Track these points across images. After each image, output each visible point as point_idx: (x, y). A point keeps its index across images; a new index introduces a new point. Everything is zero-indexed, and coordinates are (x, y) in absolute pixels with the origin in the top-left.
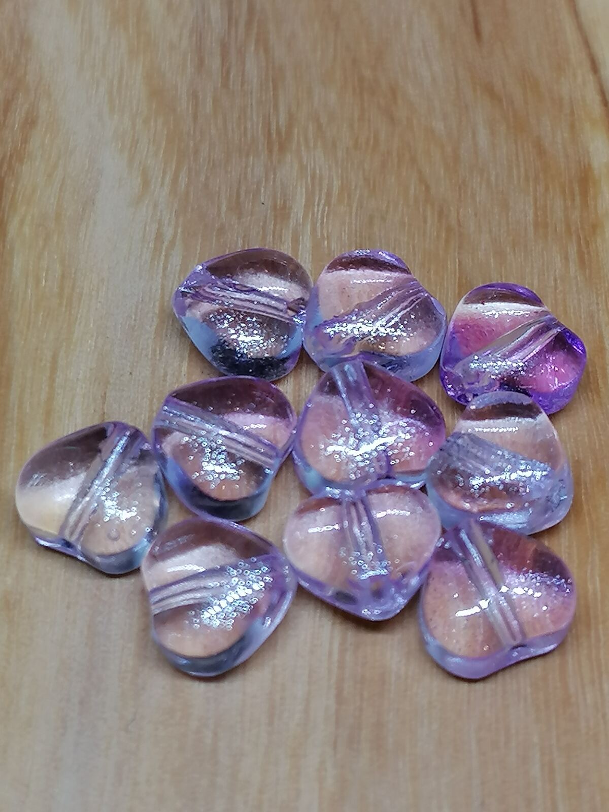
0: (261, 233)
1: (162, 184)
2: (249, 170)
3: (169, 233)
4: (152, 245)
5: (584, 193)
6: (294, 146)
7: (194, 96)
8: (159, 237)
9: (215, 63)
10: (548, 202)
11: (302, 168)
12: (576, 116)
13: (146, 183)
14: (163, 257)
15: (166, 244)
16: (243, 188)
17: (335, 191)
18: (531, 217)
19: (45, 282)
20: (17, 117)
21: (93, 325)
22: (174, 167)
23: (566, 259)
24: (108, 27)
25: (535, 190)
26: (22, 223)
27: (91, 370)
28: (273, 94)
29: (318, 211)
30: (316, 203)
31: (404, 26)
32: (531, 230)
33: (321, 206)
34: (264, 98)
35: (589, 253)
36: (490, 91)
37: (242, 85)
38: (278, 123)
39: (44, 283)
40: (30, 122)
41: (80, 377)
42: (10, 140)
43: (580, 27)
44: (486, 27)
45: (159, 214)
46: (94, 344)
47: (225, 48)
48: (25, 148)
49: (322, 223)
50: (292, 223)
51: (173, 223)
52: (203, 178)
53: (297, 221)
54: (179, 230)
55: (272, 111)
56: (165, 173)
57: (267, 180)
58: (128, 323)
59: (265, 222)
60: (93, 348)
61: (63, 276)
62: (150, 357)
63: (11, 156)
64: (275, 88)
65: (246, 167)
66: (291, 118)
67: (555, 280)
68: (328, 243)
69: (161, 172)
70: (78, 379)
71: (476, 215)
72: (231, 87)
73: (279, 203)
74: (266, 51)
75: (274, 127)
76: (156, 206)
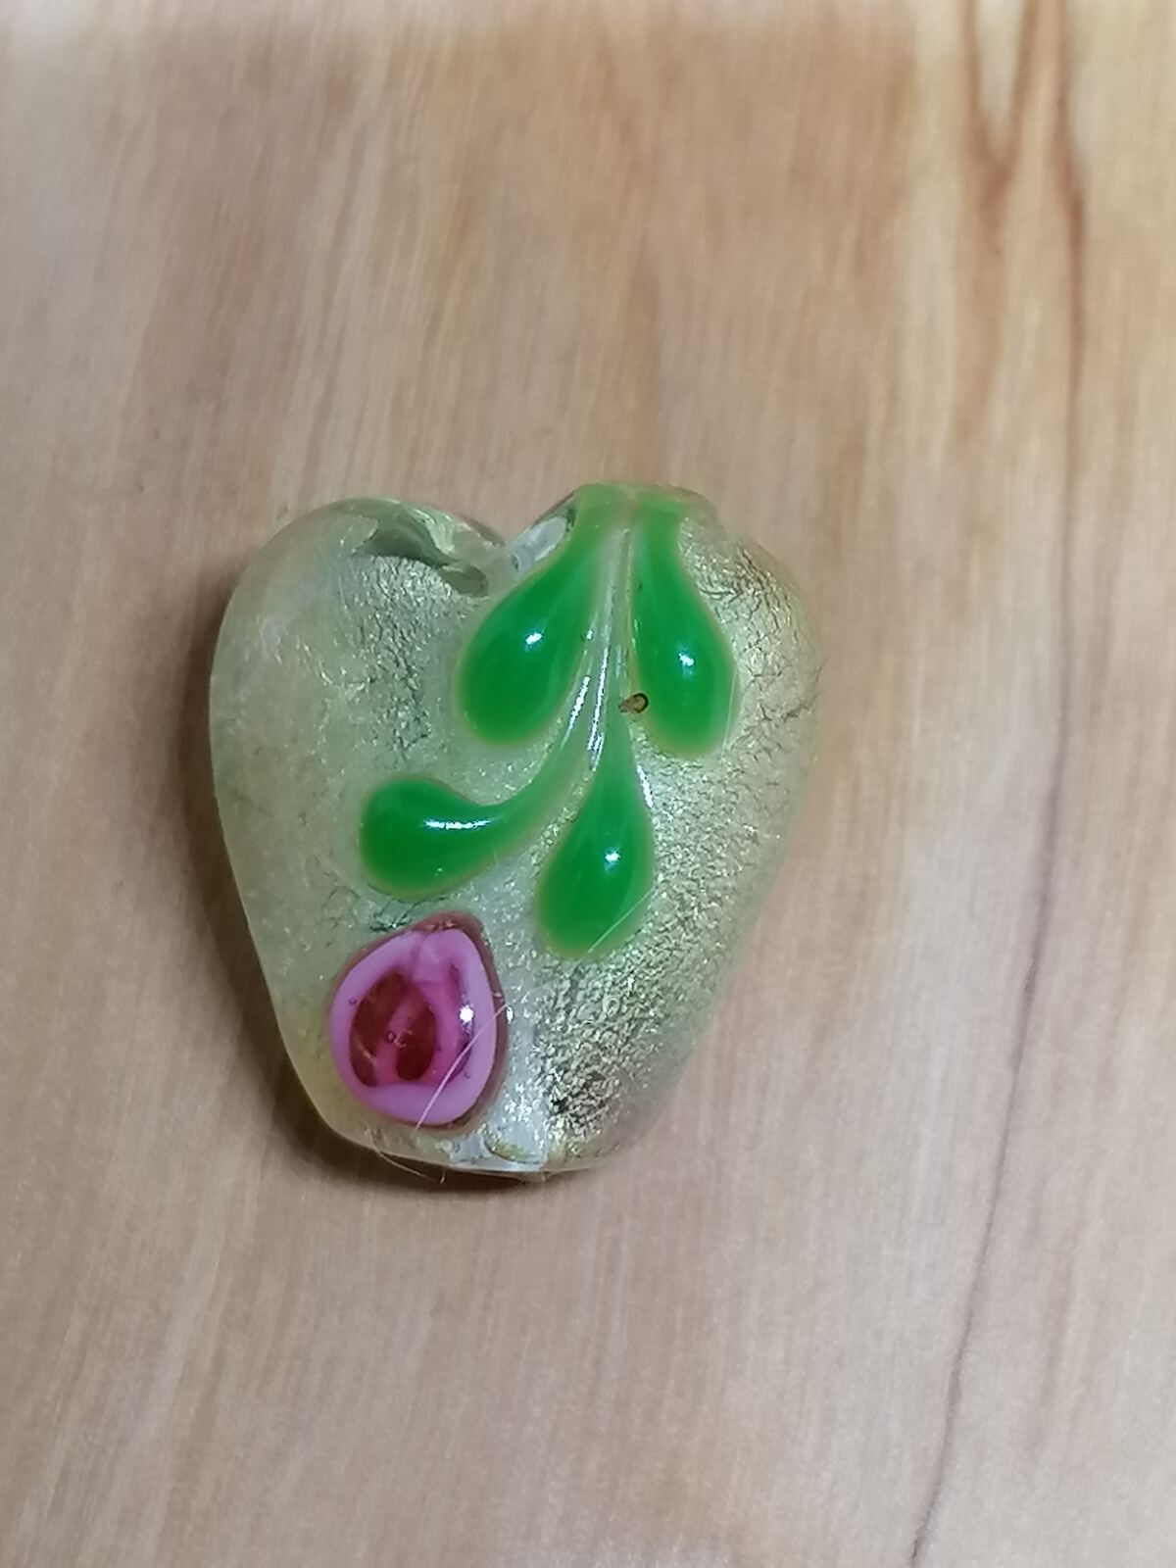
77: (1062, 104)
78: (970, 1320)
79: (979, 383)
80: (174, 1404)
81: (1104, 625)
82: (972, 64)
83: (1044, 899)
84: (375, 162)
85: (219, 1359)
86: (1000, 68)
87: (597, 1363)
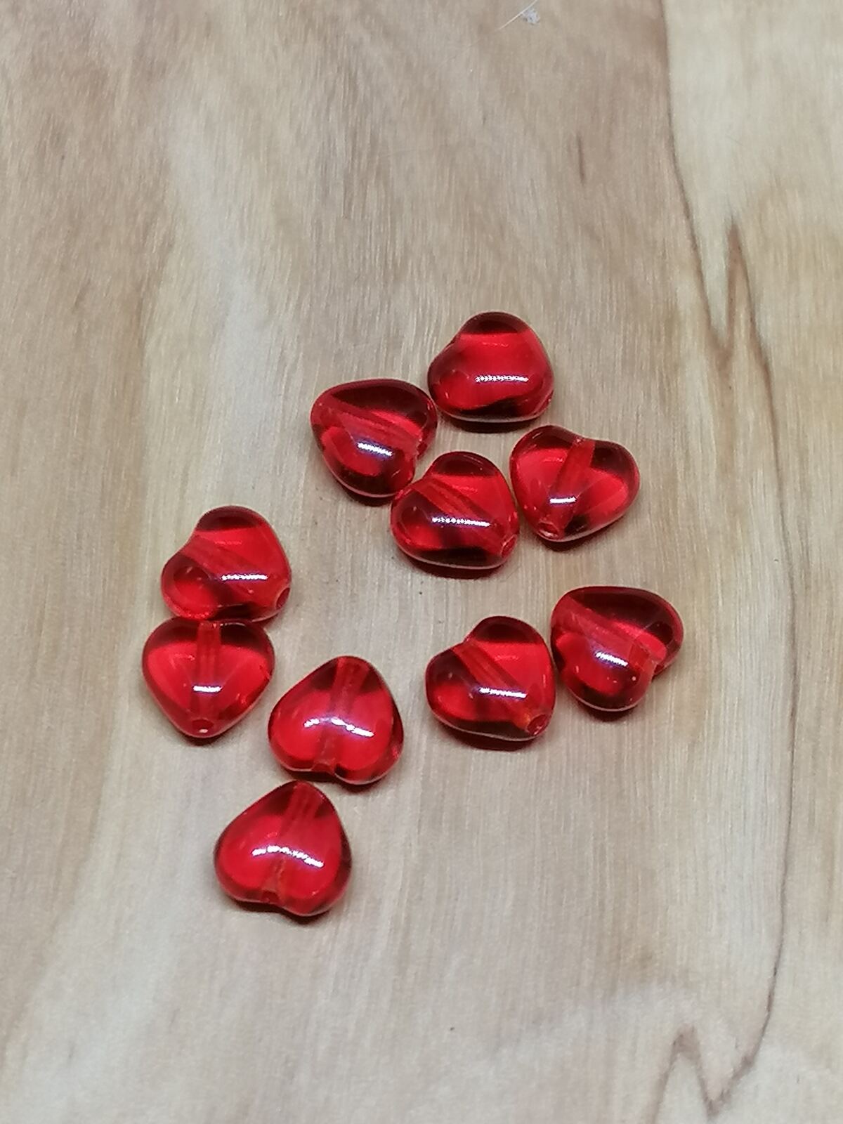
0: (375, 359)
1: (287, 310)
2: (366, 299)
3: (290, 356)
4: (275, 368)
5: (669, 333)
6: (408, 277)
7: (318, 225)
8: (282, 359)
9: (338, 195)
10: (636, 341)
11: (415, 299)
12: (668, 258)
13: (272, 309)
14: (284, 380)
15: (288, 367)
16: (360, 316)
18: (619, 354)
19: (179, 399)
20: (155, 241)
21: (221, 441)
22: (297, 294)
23: (649, 396)
24: (241, 154)
25: (625, 330)
26: (159, 342)
27: (218, 482)
28: (391, 227)
29: (427, 340)
30: (426, 334)
31: (515, 163)
32: (619, 365)
33: (430, 336)
34: (382, 230)
35: (669, 390)
36: (590, 231)
37: (363, 217)
38: (394, 253)
39: (177, 399)
40: (167, 245)
42: (148, 263)
43: (677, 172)
44: (590, 168)
45: (283, 339)
46: (221, 458)
47: (347, 178)
48: (162, 271)
50: (403, 351)
51: (295, 347)
52: (323, 305)
53: (407, 349)
54: (301, 354)
55: (389, 242)
56: (289, 299)
57: (382, 309)
58: (252, 440)
59: (378, 350)
60: (220, 463)
61: (194, 394)
62: (271, 472)
63: (149, 279)
64: (393, 221)
65: (364, 297)
66: (406, 249)
67: (638, 415)
69: (286, 298)
70: (206, 491)
71: (570, 350)
72: (352, 217)
73: (391, 332)
74: (386, 184)
75: (390, 258)
76: (280, 331)
77: (752, 320)
78: (786, 865)
79: (729, 446)
80: (388, 941)
81: (807, 550)
82: (706, 308)
83: (795, 674)
85: (408, 919)
86: (720, 308)
87: (602, 903)
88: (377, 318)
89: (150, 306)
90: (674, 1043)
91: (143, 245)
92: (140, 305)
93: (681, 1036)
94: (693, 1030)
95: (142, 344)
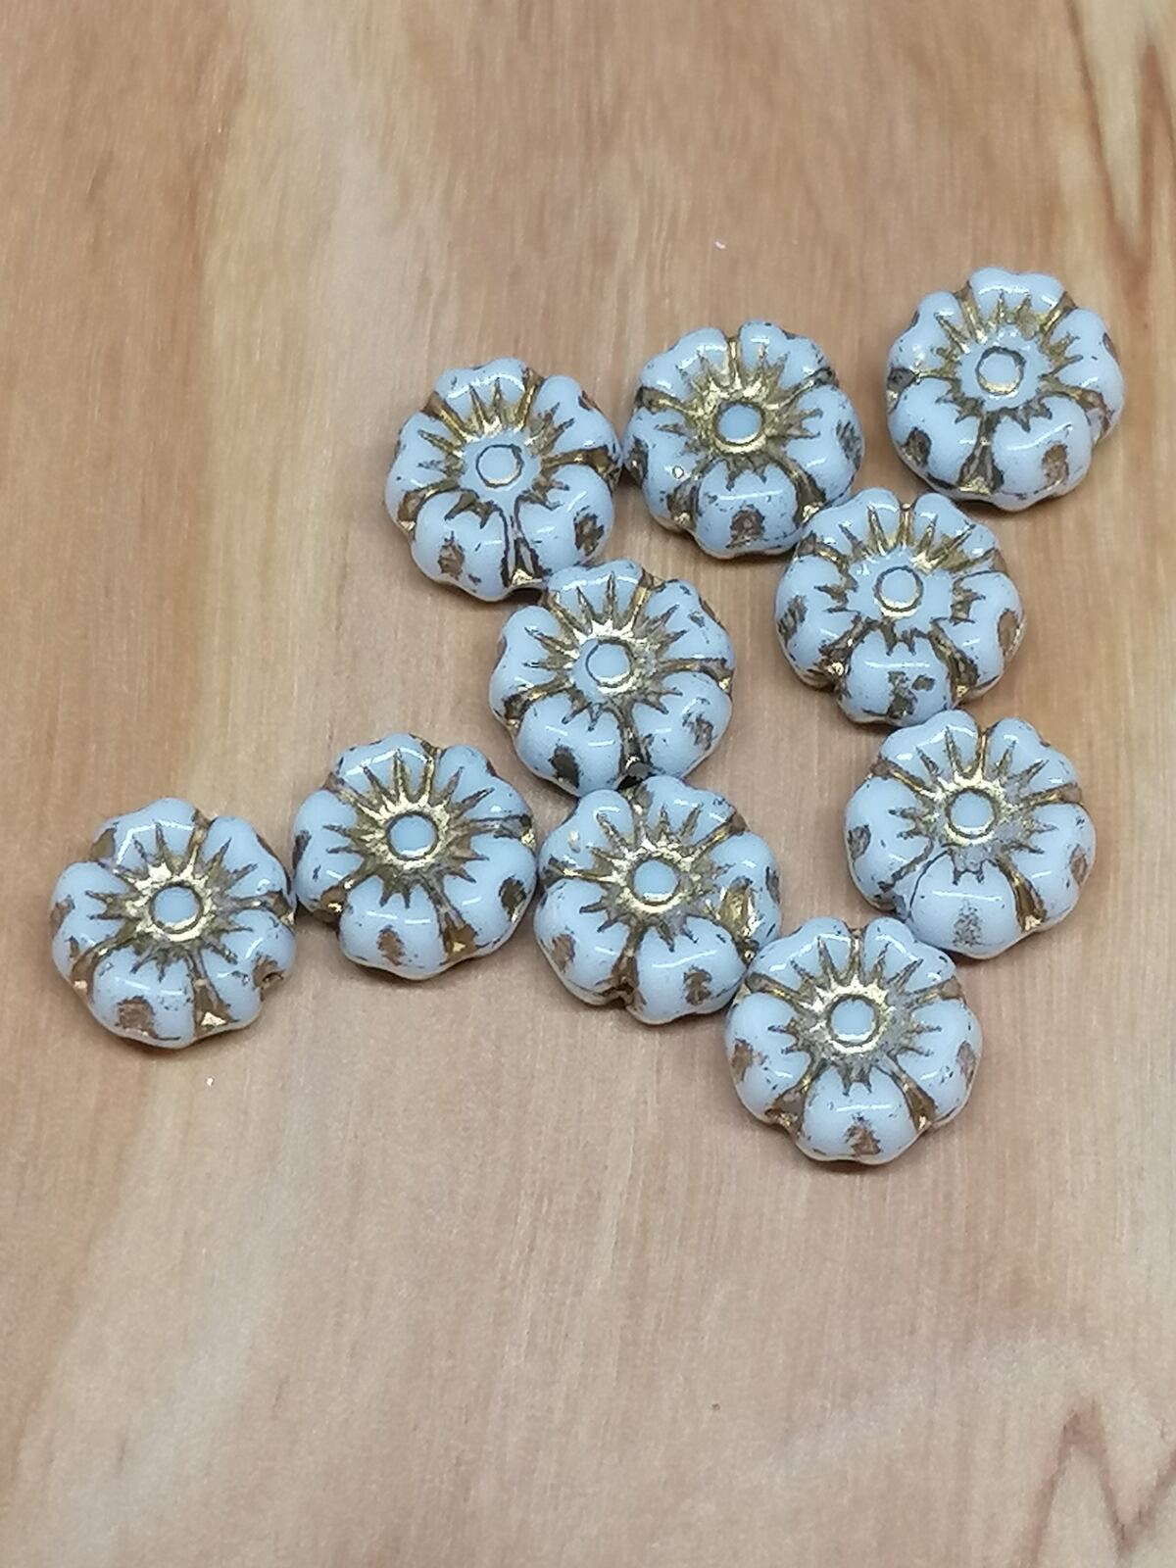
1: (430, 199)
2: (557, 177)
3: (438, 279)
4: (414, 299)
5: (1047, 233)
6: (624, 139)
7: (478, 52)
8: (425, 284)
11: (636, 176)
12: (1043, 104)
13: (405, 196)
14: (429, 318)
15: (434, 296)
16: (548, 207)
17: (683, 216)
19: (260, 354)
20: (216, 84)
21: (330, 425)
22: (446, 171)
25: (976, 226)
26: (225, 257)
28: (596, 53)
29: (657, 248)
30: (655, 236)
34: (581, 58)
36: (916, 56)
37: (549, 37)
38: (601, 100)
39: (258, 356)
40: (235, 90)
41: (312, 506)
42: (205, 120)
45: (425, 249)
46: (330, 455)
48: (228, 134)
49: (663, 268)
50: (618, 267)
51: (445, 263)
53: (625, 264)
54: (455, 274)
55: (592, 80)
56: (433, 180)
57: (583, 195)
59: (579, 266)
60: (329, 462)
61: (286, 346)
63: (208, 149)
64: (598, 42)
65: (553, 174)
66: (621, 93)
68: (671, 302)
69: (428, 179)
70: (308, 510)
71: (887, 262)
72: (532, 38)
73: (599, 235)
75: (595, 108)
76: (420, 235)
80: (613, 1262)
82: (1107, 189)
84: (639, 300)
85: (643, 1224)
86: (1128, 185)
87: (948, 1196)
88: (577, 211)
89: (210, 195)
90: (1065, 1428)
91: (197, 89)
92: (194, 195)
93: (1076, 1416)
94: (1094, 1408)
95: (198, 261)
